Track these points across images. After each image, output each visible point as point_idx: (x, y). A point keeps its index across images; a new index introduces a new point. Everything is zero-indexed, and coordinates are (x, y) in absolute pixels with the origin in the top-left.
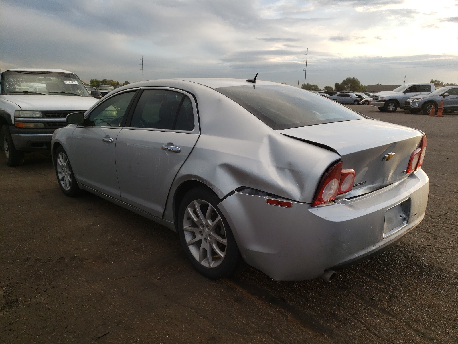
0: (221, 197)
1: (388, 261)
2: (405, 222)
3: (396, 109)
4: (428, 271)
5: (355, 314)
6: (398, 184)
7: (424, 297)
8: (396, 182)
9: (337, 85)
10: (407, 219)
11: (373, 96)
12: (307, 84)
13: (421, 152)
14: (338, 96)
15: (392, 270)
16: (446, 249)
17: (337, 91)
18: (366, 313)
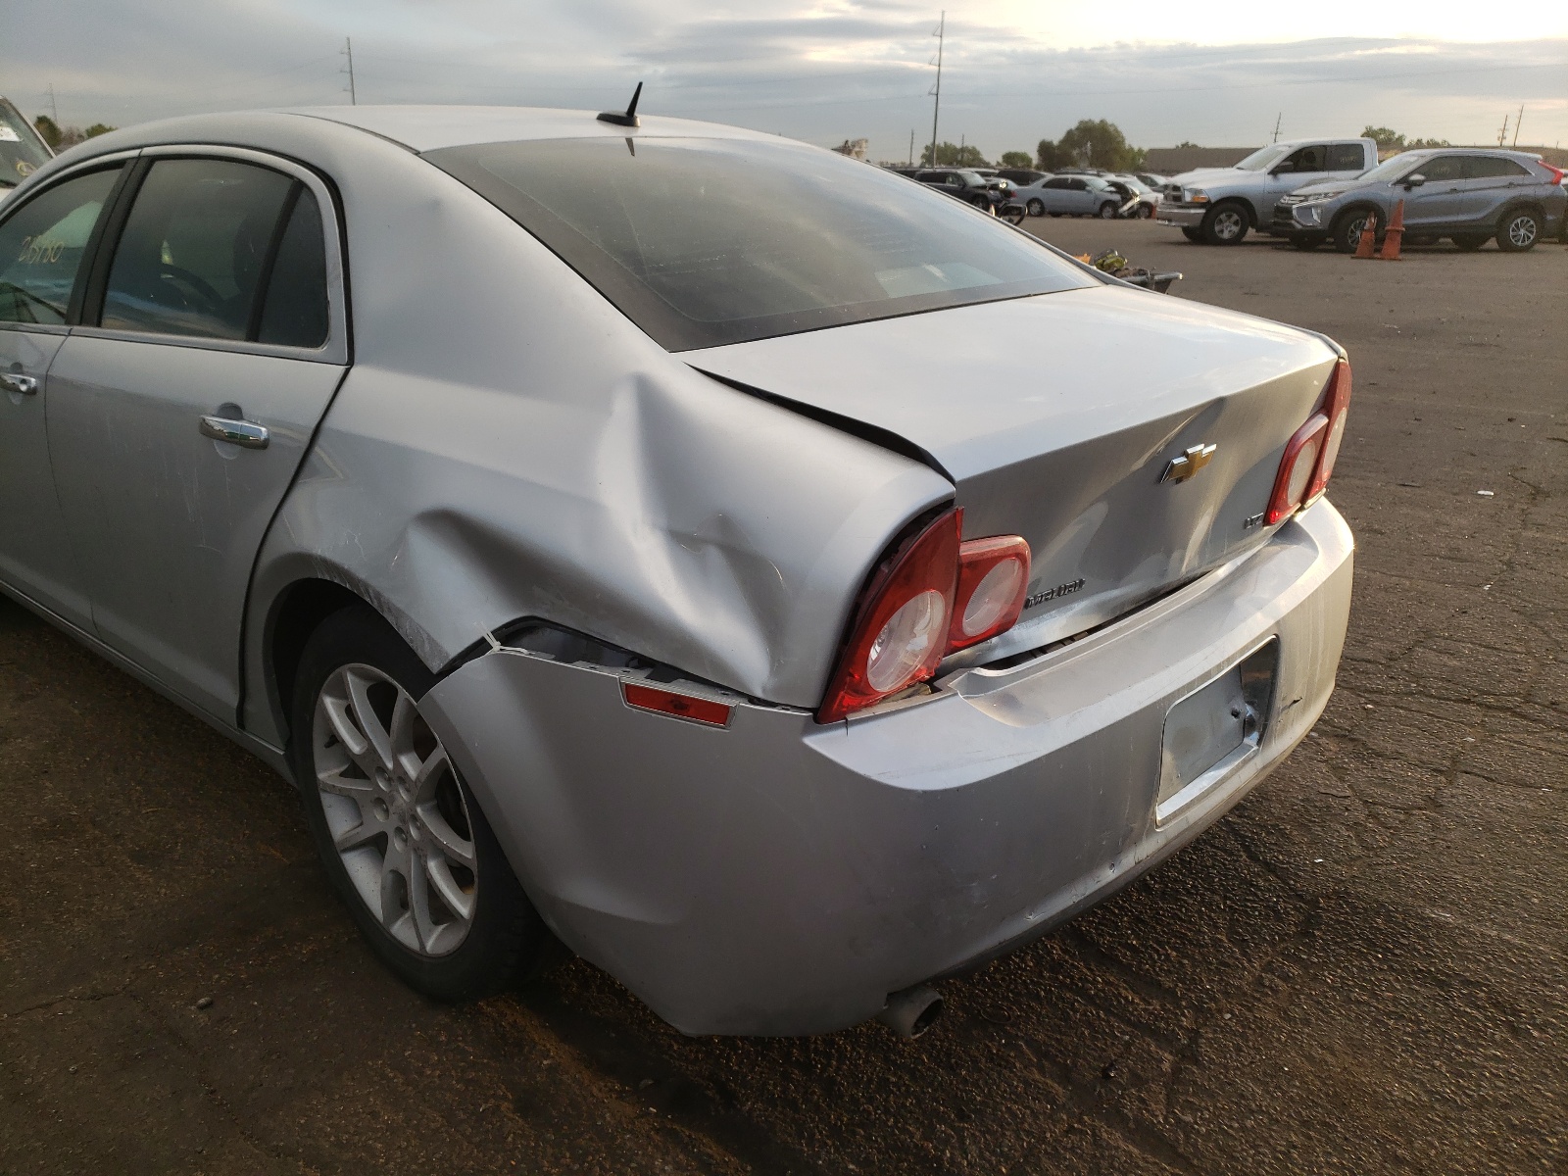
0: (436, 666)
1: (1184, 875)
2: (1251, 740)
3: (1243, 232)
4: (1339, 922)
5: (1025, 1157)
6: (1227, 573)
7: (1318, 1052)
8: (1220, 566)
9: (1045, 148)
10: (1259, 724)
11: (1166, 187)
12: (942, 145)
13: (1327, 429)
14: (1045, 186)
15: (1195, 923)
16: (1407, 811)
17: (1045, 171)
18: (1072, 1150)
